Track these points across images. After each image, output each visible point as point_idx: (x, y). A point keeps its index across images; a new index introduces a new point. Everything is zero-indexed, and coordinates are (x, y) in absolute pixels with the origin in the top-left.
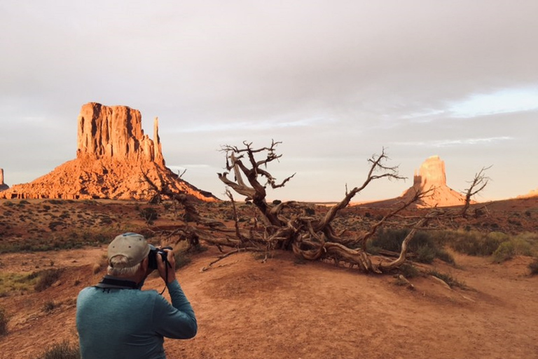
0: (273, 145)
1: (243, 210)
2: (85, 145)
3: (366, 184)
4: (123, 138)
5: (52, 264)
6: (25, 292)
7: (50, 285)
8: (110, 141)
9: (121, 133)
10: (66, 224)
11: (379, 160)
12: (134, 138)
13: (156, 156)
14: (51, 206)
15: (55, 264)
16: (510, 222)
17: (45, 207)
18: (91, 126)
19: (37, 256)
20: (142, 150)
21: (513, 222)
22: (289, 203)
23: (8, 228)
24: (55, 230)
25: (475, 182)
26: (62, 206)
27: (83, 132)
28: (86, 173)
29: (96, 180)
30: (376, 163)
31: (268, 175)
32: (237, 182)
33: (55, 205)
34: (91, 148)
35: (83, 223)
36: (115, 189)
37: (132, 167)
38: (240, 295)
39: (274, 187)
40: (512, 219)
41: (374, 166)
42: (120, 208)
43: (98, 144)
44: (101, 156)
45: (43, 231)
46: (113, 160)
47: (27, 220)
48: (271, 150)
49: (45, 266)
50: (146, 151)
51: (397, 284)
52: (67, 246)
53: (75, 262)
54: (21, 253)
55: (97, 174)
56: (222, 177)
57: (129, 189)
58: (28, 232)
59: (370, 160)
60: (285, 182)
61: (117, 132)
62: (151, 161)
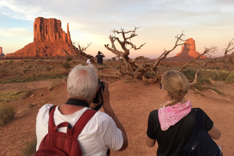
0: (135, 29)
1: (107, 63)
2: (37, 36)
3: (174, 48)
4: (54, 33)
5: (26, 88)
6: (17, 100)
7: (29, 97)
8: (48, 34)
9: (53, 30)
10: (31, 71)
11: (180, 37)
12: (58, 32)
13: (68, 40)
14: (24, 63)
15: (27, 88)
16: (224, 66)
17: (21, 63)
18: (39, 27)
19: (19, 84)
20: (62, 38)
21: (226, 66)
22: (140, 57)
23: (6, 73)
24: (26, 73)
25: (229, 45)
26: (29, 63)
27: (36, 30)
28: (38, 48)
29: (43, 51)
30: (179, 38)
31: (131, 44)
32: (113, 49)
33: (25, 62)
34: (40, 37)
35: (38, 70)
36: (51, 55)
37: (58, 45)
38: (124, 99)
39: (136, 49)
40: (225, 65)
41: (178, 40)
42: (54, 63)
43: (43, 35)
44: (44, 41)
45: (21, 74)
46: (50, 43)
47: (14, 69)
48: (134, 32)
49: (23, 89)
50: (64, 38)
51: (195, 93)
52: (32, 80)
53: (35, 87)
54: (12, 83)
55: (43, 49)
56: (107, 46)
57: (57, 55)
58: (15, 74)
59: (176, 37)
60: (141, 46)
61: (51, 30)
62: (66, 42)
